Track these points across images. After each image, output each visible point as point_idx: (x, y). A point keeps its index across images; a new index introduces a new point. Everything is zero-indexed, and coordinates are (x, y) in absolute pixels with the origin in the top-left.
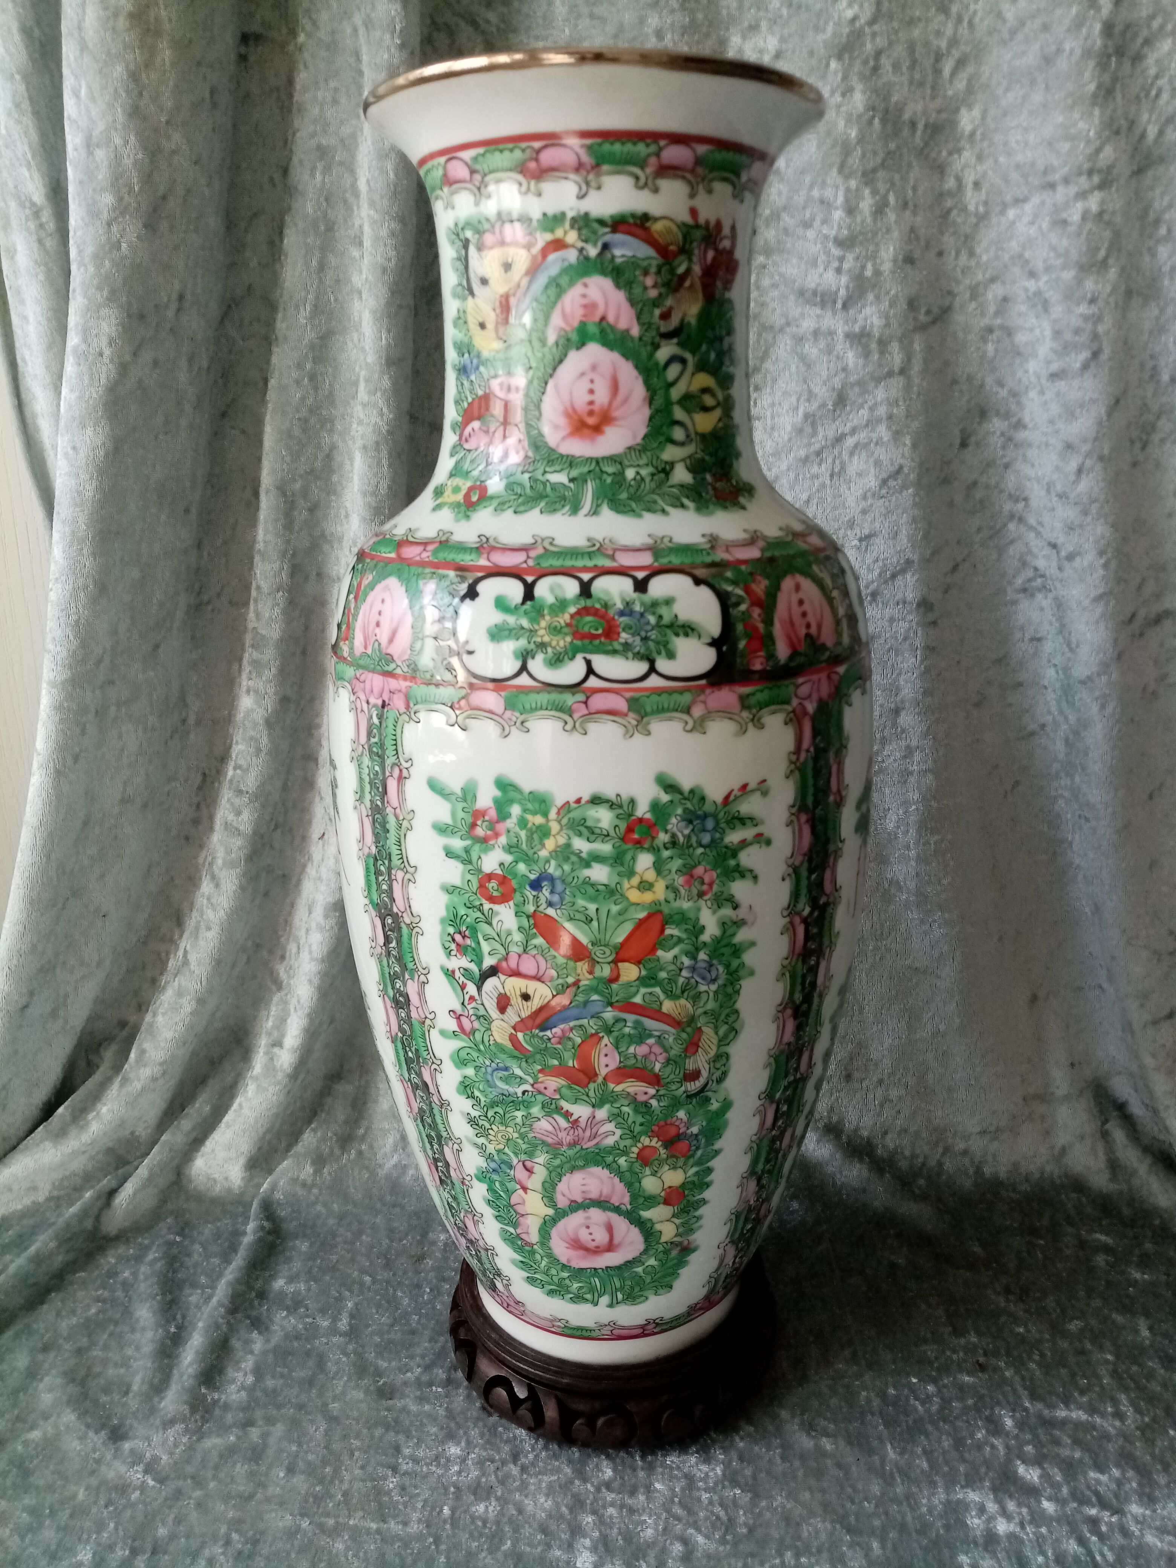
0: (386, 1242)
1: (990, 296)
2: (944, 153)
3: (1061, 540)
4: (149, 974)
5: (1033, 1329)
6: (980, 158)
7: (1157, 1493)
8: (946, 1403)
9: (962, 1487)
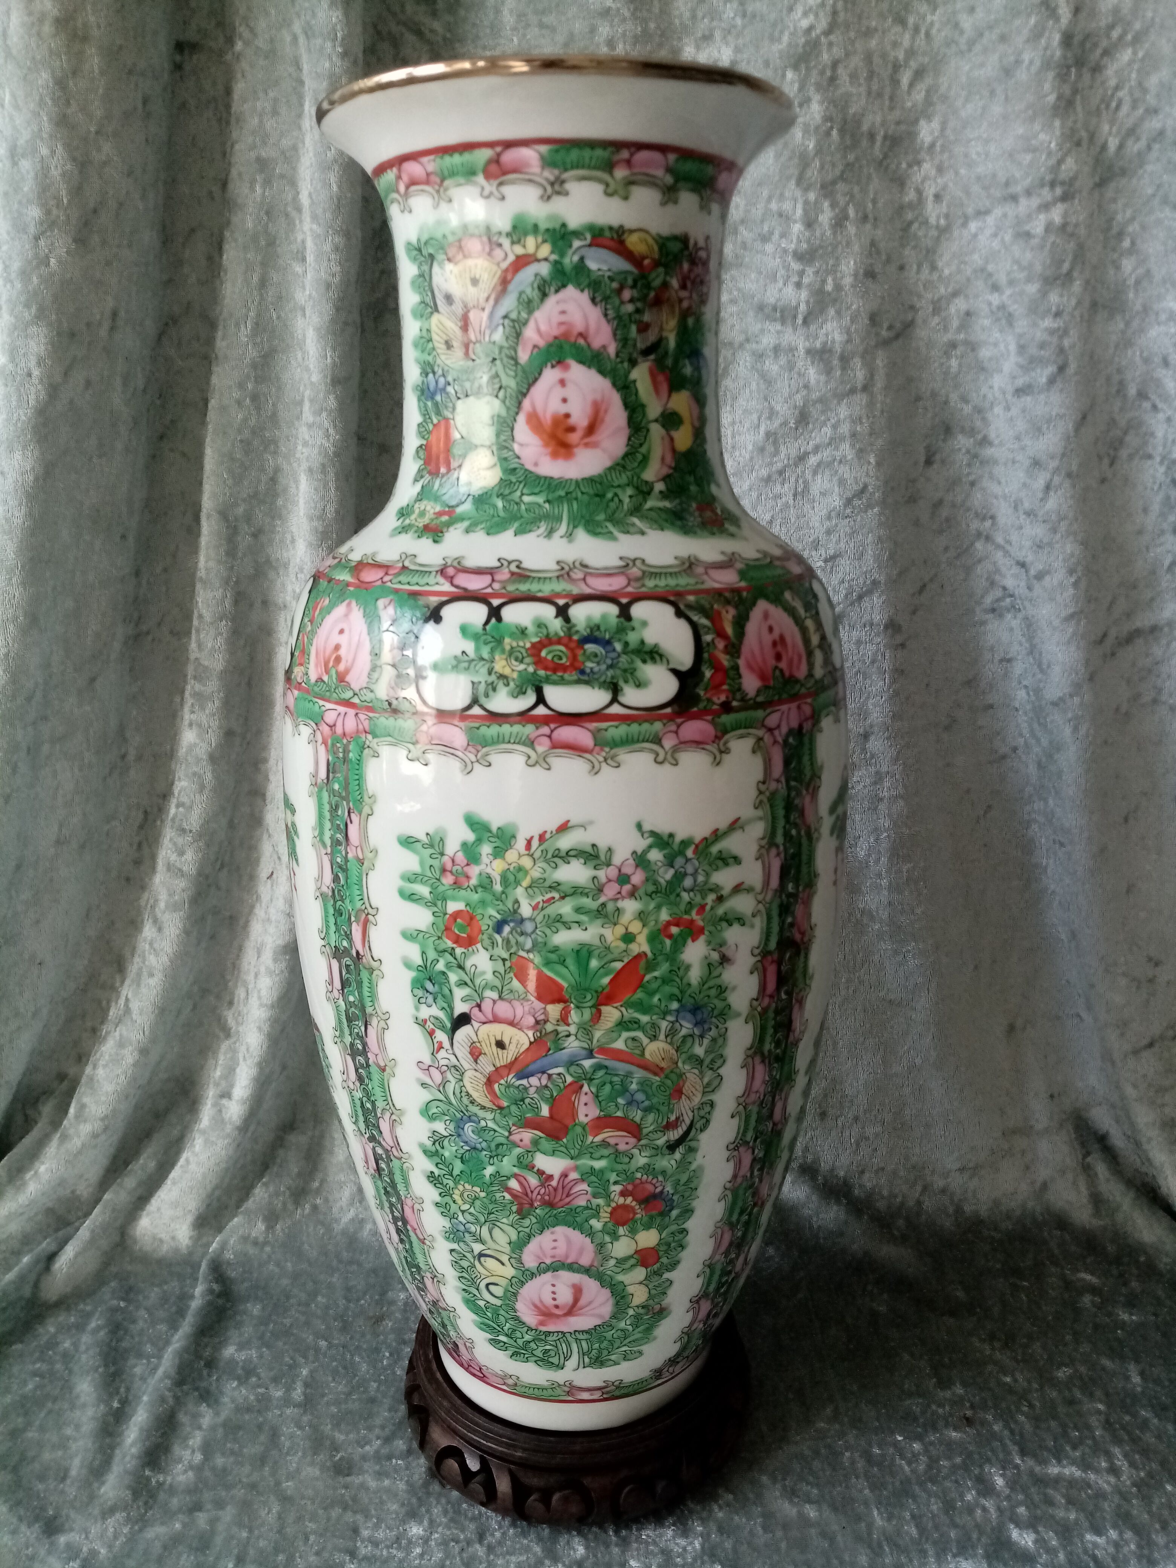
0: (342, 1302)
1: (953, 310)
2: (904, 165)
3: (1030, 558)
4: (89, 1024)
5: (1020, 1378)
6: (940, 170)
7: (1156, 1555)
8: (933, 1462)
9: (955, 1556)
